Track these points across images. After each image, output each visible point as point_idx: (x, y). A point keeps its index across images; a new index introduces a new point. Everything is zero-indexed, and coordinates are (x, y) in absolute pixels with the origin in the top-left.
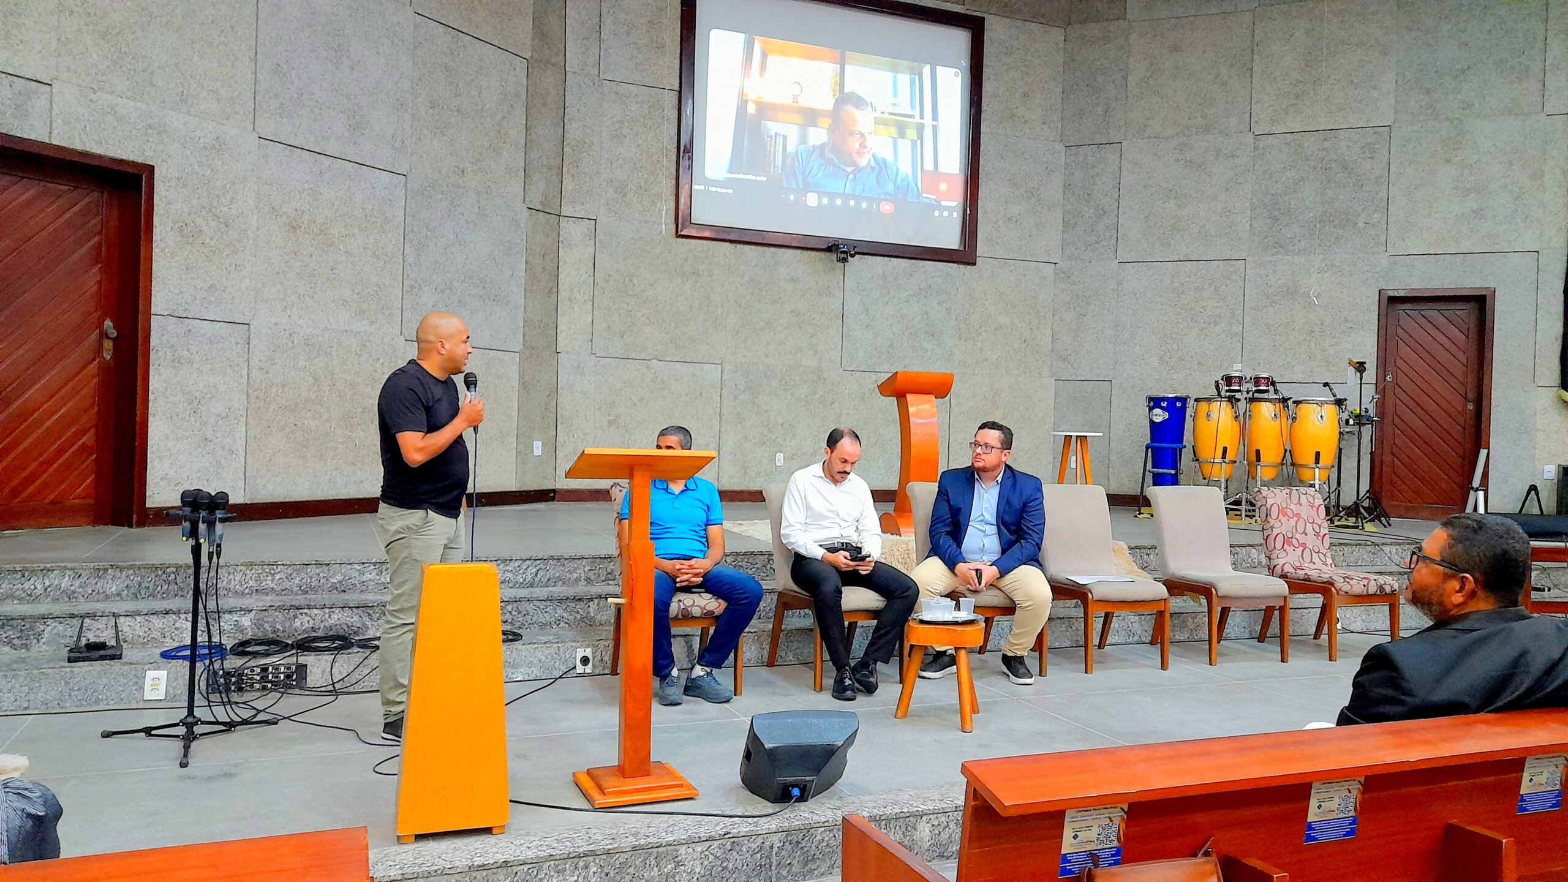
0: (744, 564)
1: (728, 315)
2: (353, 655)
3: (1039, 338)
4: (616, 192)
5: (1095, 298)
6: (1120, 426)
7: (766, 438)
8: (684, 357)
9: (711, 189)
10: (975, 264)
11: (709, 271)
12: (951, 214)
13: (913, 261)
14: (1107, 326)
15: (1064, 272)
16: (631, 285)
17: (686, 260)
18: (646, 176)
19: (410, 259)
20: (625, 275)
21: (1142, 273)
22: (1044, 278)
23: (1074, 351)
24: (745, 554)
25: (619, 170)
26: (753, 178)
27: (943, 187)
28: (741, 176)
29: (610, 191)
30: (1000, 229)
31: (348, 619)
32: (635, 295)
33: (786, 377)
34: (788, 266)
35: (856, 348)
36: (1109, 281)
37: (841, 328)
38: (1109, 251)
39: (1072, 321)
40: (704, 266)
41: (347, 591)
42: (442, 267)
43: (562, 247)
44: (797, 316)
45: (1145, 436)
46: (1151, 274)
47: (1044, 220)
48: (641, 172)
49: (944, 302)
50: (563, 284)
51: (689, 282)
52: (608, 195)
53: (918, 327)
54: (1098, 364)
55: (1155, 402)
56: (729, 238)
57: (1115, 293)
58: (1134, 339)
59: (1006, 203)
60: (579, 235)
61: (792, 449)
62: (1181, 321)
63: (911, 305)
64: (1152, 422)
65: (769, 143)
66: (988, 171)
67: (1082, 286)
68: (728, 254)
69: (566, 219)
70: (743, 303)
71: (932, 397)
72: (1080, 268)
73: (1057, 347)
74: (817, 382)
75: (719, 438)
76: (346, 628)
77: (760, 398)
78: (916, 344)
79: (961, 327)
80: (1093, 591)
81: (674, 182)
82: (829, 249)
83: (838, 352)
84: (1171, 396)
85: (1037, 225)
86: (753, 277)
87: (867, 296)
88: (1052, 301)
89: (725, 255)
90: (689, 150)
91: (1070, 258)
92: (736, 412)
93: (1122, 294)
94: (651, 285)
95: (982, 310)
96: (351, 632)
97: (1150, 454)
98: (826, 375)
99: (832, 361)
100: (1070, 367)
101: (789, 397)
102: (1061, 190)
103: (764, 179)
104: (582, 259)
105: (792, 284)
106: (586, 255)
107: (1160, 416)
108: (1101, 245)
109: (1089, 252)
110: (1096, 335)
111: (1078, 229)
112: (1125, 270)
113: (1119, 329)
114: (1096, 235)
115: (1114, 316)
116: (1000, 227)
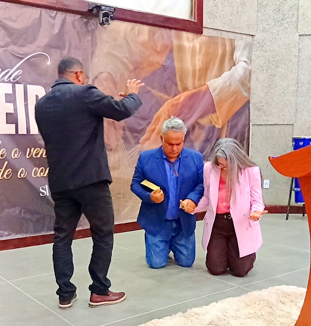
5: (281, 62)
14: (290, 84)
23: (267, 102)
30: (218, 5)
36: (292, 49)
38: (292, 26)
54: (284, 112)
57: (296, 59)
67: (272, 53)
72: (271, 40)
85: (241, 4)
91: (263, 31)
100: (263, 115)
108: (286, 22)
109: (277, 26)
110: (283, 91)
111: (268, 9)
112: (303, 40)
113: (299, 85)
114: (282, 13)
115: (295, 76)
116: (217, 3)
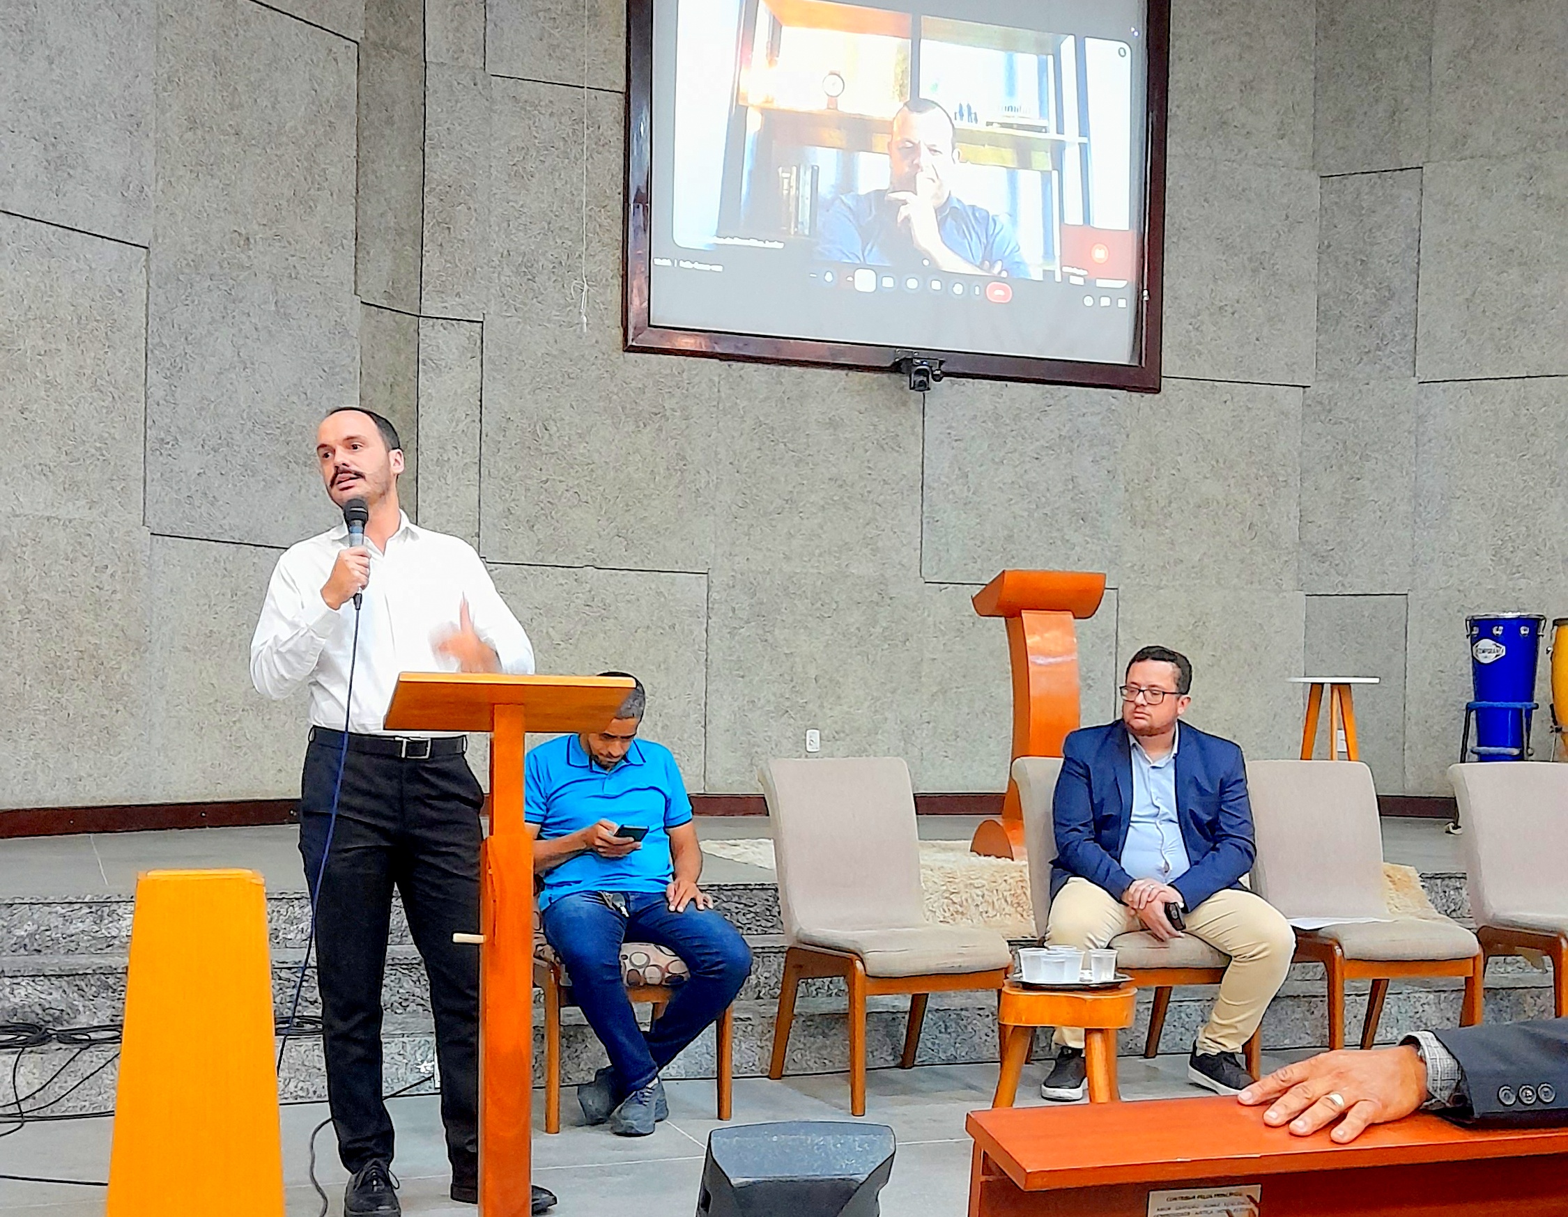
0: (732, 906)
1: (717, 487)
2: (50, 1056)
3: (1275, 521)
4: (517, 273)
5: (1376, 447)
6: (1425, 674)
7: (788, 704)
8: (642, 561)
9: (682, 264)
10: (1158, 391)
11: (684, 409)
12: (1114, 302)
13: (1047, 386)
14: (1398, 498)
15: (1321, 403)
16: (547, 436)
17: (643, 391)
18: (570, 243)
19: (158, 393)
20: (536, 418)
21: (1462, 400)
22: (1285, 414)
23: (1339, 543)
24: (734, 888)
25: (521, 234)
26: (761, 244)
27: (1100, 254)
28: (737, 241)
29: (507, 271)
30: (1204, 328)
31: (43, 996)
32: (553, 454)
33: (823, 595)
34: (824, 400)
35: (947, 544)
36: (1402, 417)
37: (919, 508)
38: (1402, 362)
39: (1335, 489)
40: (674, 401)
41: (44, 951)
42: (212, 406)
43: (424, 371)
44: (841, 486)
45: (1465, 691)
46: (1478, 401)
47: (1282, 310)
48: (560, 237)
49: (1103, 458)
50: (427, 436)
51: (648, 428)
52: (503, 279)
53: (1056, 506)
54: (1383, 565)
55: (1482, 628)
56: (718, 350)
57: (1413, 440)
58: (1449, 519)
59: (1215, 280)
60: (454, 350)
61: (836, 723)
62: (1531, 484)
63: (1043, 465)
64: (1476, 662)
65: (786, 181)
66: (1181, 223)
67: (1352, 426)
68: (716, 379)
69: (431, 322)
70: (745, 465)
71: (1069, 616)
72: (1350, 395)
73: (1309, 536)
74: (877, 604)
75: (706, 704)
76: (40, 1012)
77: (777, 632)
78: (1055, 534)
79: (1135, 503)
80: (1344, 943)
81: (619, 253)
82: (896, 368)
83: (915, 550)
84: (1509, 615)
85: (1270, 319)
86: (761, 419)
87: (966, 450)
88: (1300, 454)
89: (710, 380)
90: (645, 200)
91: (1331, 376)
92: (734, 658)
93: (1426, 439)
94: (580, 435)
95: (1173, 472)
96: (47, 1018)
97: (1473, 723)
98: (893, 592)
99: (903, 565)
100: (1333, 572)
101: (828, 632)
102: (1315, 256)
103: (781, 246)
104: (459, 391)
105: (831, 430)
106: (467, 386)
107: (1490, 651)
108: (1387, 352)
109: (1366, 364)
110: (1379, 514)
111: (1344, 325)
112: (1429, 395)
113: (1420, 501)
114: (1378, 334)
115: (1410, 478)
116: (1202, 323)
